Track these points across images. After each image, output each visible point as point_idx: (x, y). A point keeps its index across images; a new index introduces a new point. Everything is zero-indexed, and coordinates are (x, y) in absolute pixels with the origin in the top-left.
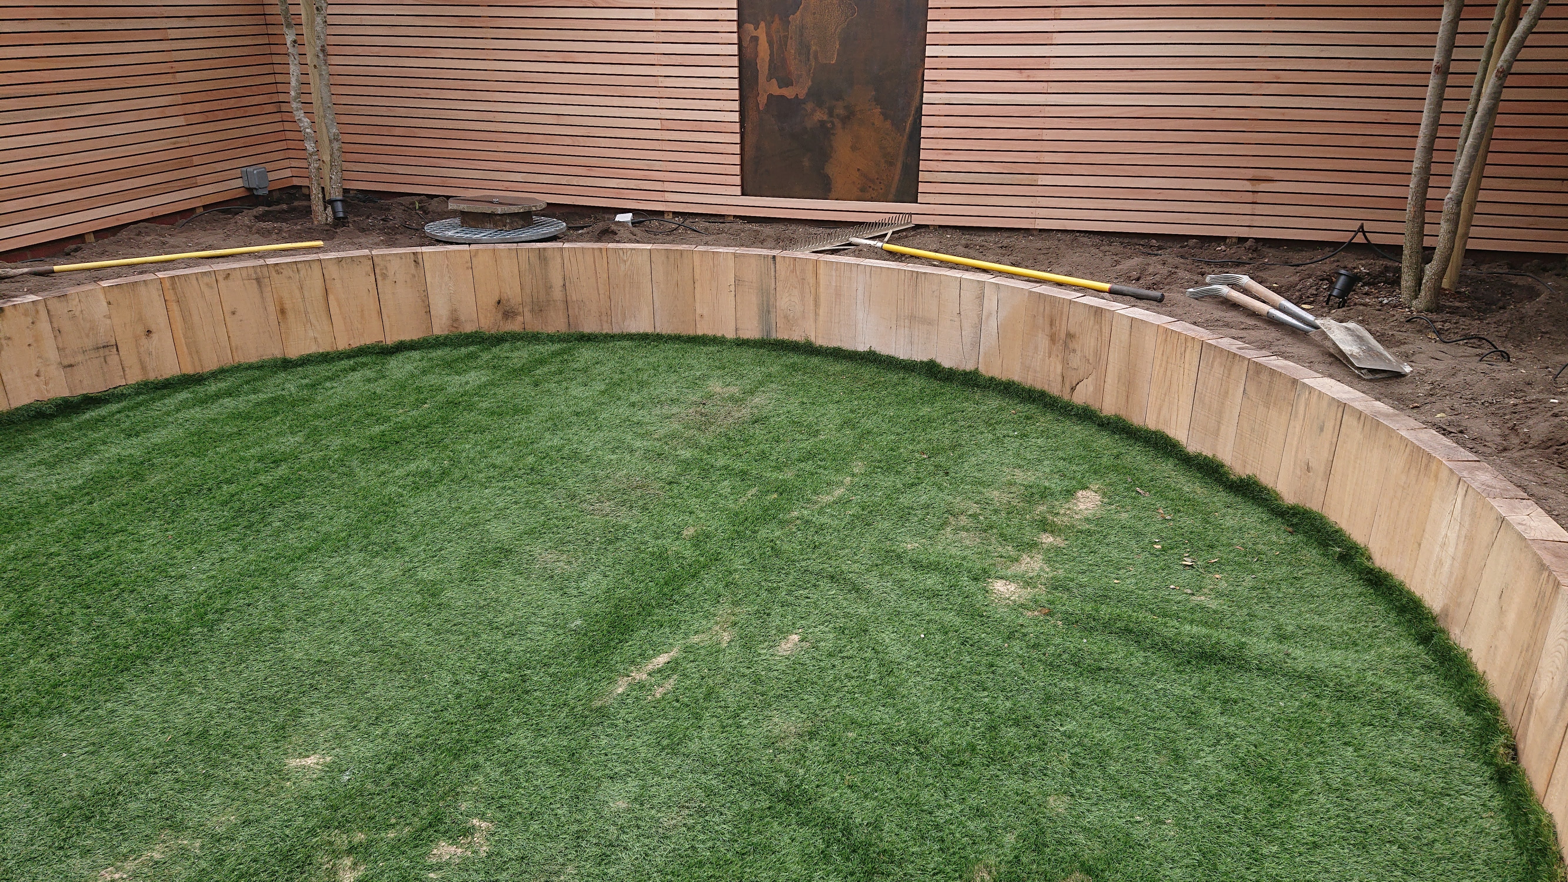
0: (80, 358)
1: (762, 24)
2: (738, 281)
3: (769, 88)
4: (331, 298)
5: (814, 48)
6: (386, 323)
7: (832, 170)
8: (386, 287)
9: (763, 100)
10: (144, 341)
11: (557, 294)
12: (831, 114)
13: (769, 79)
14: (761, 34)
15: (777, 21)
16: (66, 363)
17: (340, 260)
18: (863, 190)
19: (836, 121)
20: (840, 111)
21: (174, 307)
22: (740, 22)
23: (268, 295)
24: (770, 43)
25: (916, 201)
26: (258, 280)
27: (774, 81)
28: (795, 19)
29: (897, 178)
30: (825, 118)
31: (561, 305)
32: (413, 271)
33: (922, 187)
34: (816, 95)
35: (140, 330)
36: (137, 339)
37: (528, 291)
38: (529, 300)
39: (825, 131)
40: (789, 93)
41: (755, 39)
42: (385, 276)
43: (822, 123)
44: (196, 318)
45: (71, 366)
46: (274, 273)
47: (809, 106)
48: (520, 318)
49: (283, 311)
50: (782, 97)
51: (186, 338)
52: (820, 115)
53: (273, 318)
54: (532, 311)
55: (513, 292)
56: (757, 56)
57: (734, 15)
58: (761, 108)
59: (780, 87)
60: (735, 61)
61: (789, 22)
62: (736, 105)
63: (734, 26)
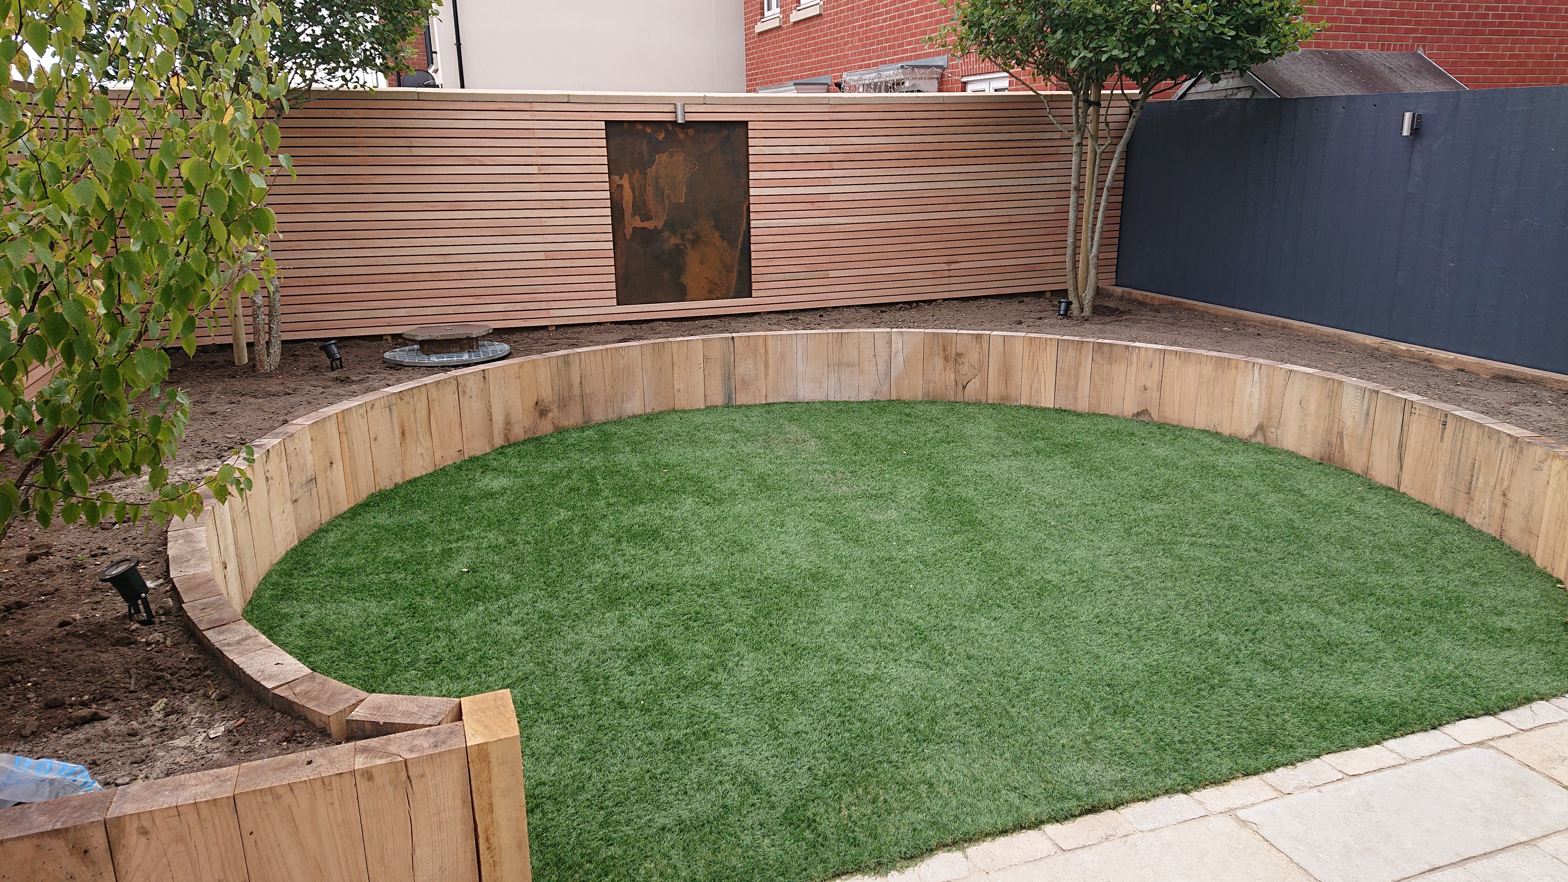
0: (300, 493)
1: (626, 176)
2: (706, 359)
3: (633, 222)
4: (432, 416)
5: (667, 192)
6: (464, 434)
7: (686, 279)
8: (465, 402)
9: (628, 231)
10: (329, 472)
11: (576, 391)
12: (683, 238)
13: (633, 215)
14: (625, 182)
15: (637, 172)
16: (294, 498)
17: (438, 383)
18: (710, 292)
19: (687, 244)
20: (689, 236)
21: (344, 438)
22: (610, 174)
23: (395, 420)
24: (633, 189)
25: (751, 297)
27: (637, 217)
28: (651, 171)
29: (734, 281)
30: (679, 242)
31: (578, 399)
32: (482, 386)
33: (754, 286)
34: (671, 225)
35: (327, 462)
36: (325, 471)
37: (556, 391)
38: (557, 398)
39: (679, 251)
40: (650, 225)
41: (621, 186)
42: (464, 392)
43: (677, 246)
44: (355, 446)
45: (296, 501)
46: (399, 400)
47: (666, 234)
48: (550, 415)
49: (403, 434)
50: (645, 229)
51: (350, 466)
52: (674, 240)
53: (398, 440)
54: (559, 407)
55: (547, 393)
56: (622, 199)
57: (605, 169)
58: (628, 237)
59: (642, 221)
60: (608, 203)
61: (646, 174)
62: (610, 237)
63: (606, 178)
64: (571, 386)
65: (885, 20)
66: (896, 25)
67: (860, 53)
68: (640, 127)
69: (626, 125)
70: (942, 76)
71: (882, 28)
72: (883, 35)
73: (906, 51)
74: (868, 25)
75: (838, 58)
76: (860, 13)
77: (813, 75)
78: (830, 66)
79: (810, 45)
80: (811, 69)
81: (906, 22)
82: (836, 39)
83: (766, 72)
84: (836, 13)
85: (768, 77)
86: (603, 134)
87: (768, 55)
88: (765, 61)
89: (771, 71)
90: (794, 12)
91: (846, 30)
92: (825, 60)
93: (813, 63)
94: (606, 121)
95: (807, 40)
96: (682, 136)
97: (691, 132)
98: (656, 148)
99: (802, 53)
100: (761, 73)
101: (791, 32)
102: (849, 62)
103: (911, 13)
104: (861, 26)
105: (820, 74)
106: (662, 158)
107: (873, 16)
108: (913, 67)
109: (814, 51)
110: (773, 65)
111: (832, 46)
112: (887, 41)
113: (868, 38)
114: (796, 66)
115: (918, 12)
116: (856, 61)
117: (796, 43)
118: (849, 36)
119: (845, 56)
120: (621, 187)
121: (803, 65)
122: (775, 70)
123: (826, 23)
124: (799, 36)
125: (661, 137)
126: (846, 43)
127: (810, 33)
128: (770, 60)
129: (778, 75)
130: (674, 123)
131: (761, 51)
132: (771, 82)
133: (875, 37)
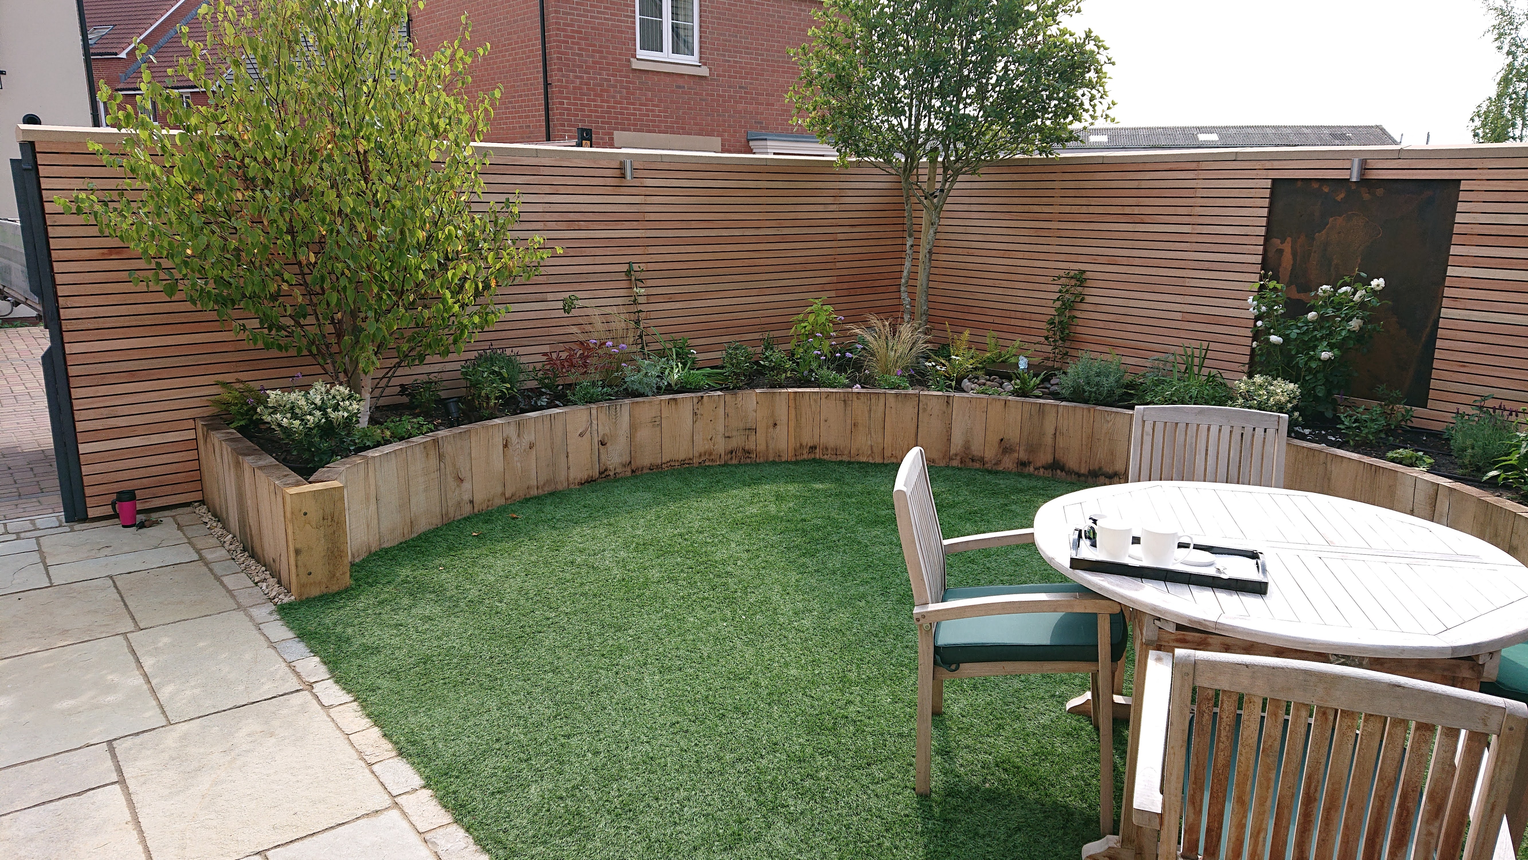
0: (734, 433)
1: (1289, 239)
4: (887, 420)
5: (1335, 262)
8: (924, 418)
10: (771, 430)
11: (1049, 440)
13: (1289, 285)
14: (1287, 247)
15: (1303, 237)
16: (726, 435)
17: (897, 395)
21: (793, 411)
22: (1267, 237)
23: (849, 412)
24: (1294, 254)
25: (1423, 406)
26: (844, 401)
28: (1321, 236)
29: (1407, 382)
31: (1050, 447)
32: (945, 410)
33: (1432, 394)
35: (771, 423)
36: (768, 428)
37: (1026, 435)
38: (1025, 441)
40: (1307, 297)
42: (925, 410)
44: (803, 420)
45: (729, 437)
46: (855, 399)
48: (1015, 455)
49: (855, 425)
50: (1300, 300)
51: (795, 432)
53: (848, 427)
54: (1026, 447)
55: (1014, 434)
56: (1280, 265)
60: (1259, 268)
61: (1314, 238)
63: (1261, 240)
64: (1042, 434)
68: (1316, 185)
69: (1300, 184)
86: (1267, 193)
94: (1273, 180)
97: (1380, 192)
98: (1332, 209)
106: (1337, 221)
120: (1279, 251)
125: (1341, 196)
130: (1350, 181)
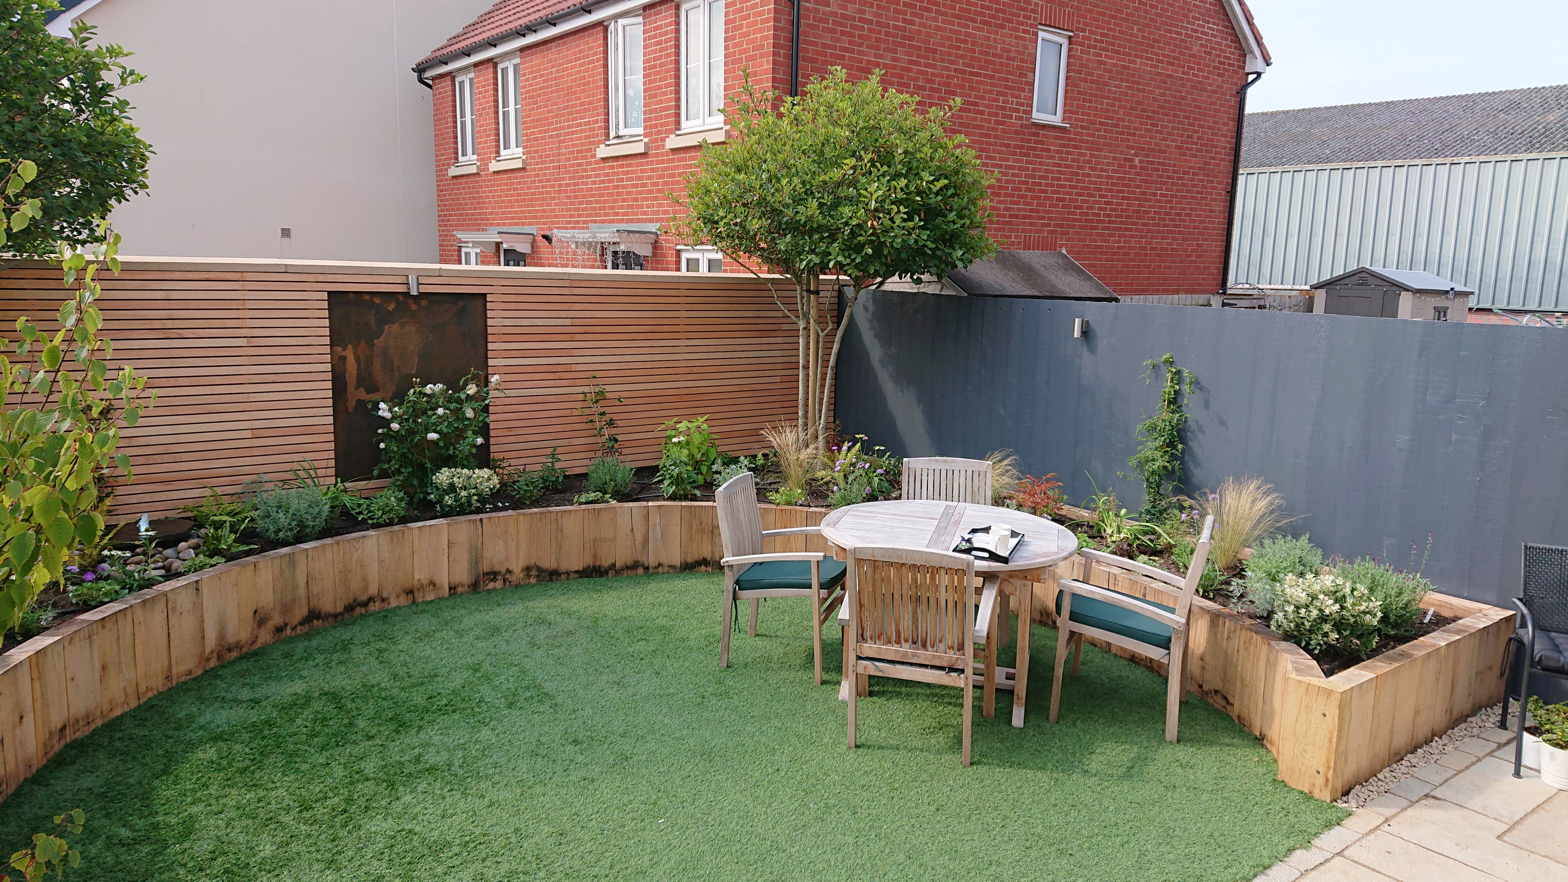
1: (350, 346)
2: (451, 544)
3: (357, 394)
4: (137, 642)
5: (396, 363)
8: (174, 622)
9: (351, 404)
14: (349, 353)
15: (363, 343)
22: (332, 345)
24: (358, 360)
27: (362, 389)
28: (379, 342)
31: (304, 599)
32: (195, 600)
37: (279, 595)
38: (279, 603)
40: (376, 397)
42: (174, 609)
55: (267, 600)
56: (345, 370)
57: (327, 341)
58: (350, 410)
59: (367, 393)
60: (329, 376)
61: (374, 345)
62: (330, 411)
63: (328, 349)
64: (296, 587)
65: (594, 183)
66: (605, 188)
67: (568, 210)
68: (367, 297)
69: (351, 295)
70: (656, 242)
71: (591, 189)
72: (593, 196)
73: (617, 214)
74: (575, 184)
75: (544, 211)
76: (567, 172)
77: (516, 224)
78: (535, 217)
79: (512, 195)
80: (513, 218)
81: (617, 187)
82: (542, 193)
83: (461, 215)
84: (541, 169)
85: (465, 220)
86: (325, 305)
87: (464, 199)
88: (461, 204)
89: (467, 214)
90: (493, 162)
91: (552, 186)
92: (529, 212)
93: (515, 212)
94: (328, 292)
95: (508, 190)
96: (414, 307)
97: (424, 303)
98: (385, 318)
99: (503, 202)
100: (456, 215)
101: (490, 180)
102: (556, 216)
103: (622, 180)
104: (569, 185)
105: (523, 224)
106: (392, 328)
107: (582, 177)
108: (629, 232)
109: (517, 201)
110: (470, 209)
111: (538, 199)
112: (597, 202)
113: (576, 197)
114: (497, 213)
115: (629, 180)
116: (564, 216)
117: (496, 191)
118: (556, 192)
119: (552, 211)
120: (344, 358)
121: (504, 213)
122: (473, 214)
123: (529, 176)
124: (500, 185)
125: (391, 307)
126: (554, 198)
127: (512, 184)
128: (466, 204)
129: (476, 220)
130: (407, 294)
131: (456, 194)
132: (468, 225)
133: (584, 196)
